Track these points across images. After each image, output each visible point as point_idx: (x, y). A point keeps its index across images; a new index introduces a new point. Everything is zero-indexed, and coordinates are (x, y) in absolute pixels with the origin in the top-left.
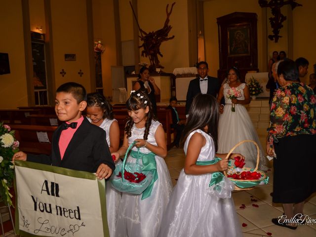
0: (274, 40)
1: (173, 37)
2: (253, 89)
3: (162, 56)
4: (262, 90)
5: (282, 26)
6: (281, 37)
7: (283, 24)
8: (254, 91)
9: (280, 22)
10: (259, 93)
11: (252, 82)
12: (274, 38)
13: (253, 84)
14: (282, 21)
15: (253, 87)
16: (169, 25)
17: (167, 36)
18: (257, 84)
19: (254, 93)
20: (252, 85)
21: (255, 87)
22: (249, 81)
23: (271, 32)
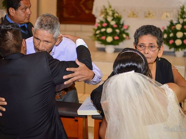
2: (109, 30)
4: (127, 35)
8: (110, 34)
10: (122, 39)
11: (107, 14)
13: (109, 19)
15: (109, 25)
18: (118, 19)
19: (109, 39)
21: (112, 27)
22: (102, 13)
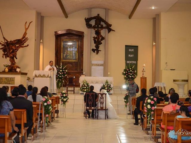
0: (96, 53)
1: (28, 45)
2: (85, 87)
3: (16, 58)
5: (101, 43)
6: (100, 51)
7: (102, 42)
9: (100, 40)
12: (96, 51)
14: (102, 40)
16: (26, 37)
17: (23, 44)
19: (85, 90)
20: (84, 85)
22: (82, 82)
23: (94, 46)
